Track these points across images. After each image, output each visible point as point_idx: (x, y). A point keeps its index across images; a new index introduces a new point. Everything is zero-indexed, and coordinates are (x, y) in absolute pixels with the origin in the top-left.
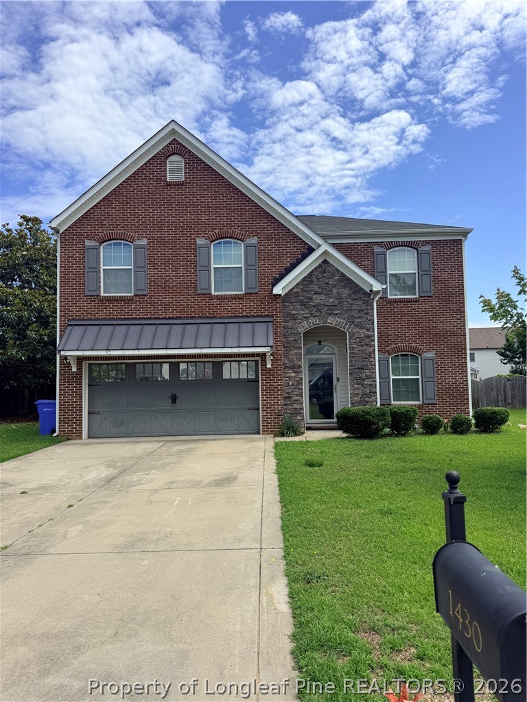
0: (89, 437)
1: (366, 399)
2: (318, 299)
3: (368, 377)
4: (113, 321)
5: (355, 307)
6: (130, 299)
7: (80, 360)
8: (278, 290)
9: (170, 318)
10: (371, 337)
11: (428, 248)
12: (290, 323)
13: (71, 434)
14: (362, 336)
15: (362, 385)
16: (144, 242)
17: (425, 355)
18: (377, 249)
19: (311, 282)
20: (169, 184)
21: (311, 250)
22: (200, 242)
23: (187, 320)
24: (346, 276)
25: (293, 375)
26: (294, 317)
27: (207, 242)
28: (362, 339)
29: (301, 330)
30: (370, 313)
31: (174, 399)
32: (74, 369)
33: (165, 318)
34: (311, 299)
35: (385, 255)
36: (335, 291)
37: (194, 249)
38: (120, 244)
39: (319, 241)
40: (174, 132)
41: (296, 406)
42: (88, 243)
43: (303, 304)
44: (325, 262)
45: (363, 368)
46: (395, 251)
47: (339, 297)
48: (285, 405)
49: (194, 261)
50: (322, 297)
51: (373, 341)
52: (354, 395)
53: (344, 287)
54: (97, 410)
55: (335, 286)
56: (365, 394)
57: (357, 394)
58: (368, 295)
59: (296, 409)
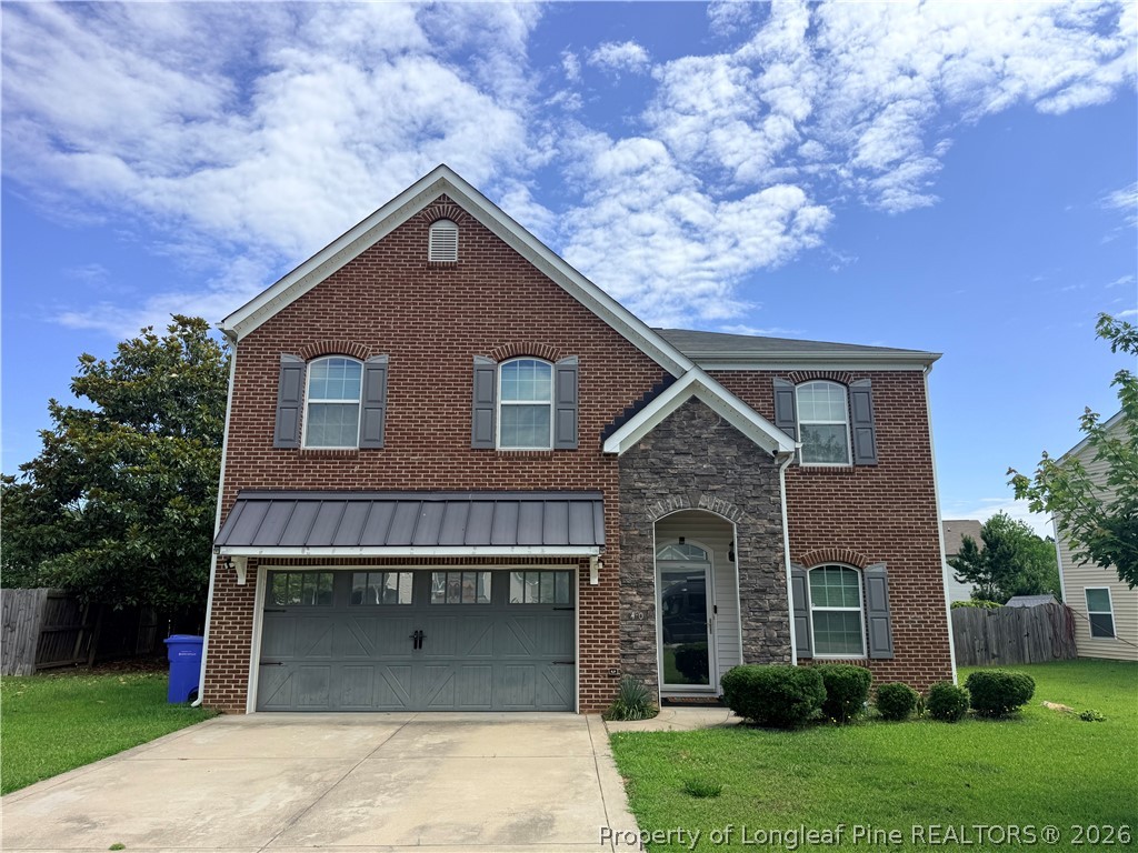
0: (259, 709)
1: (772, 649)
2: (682, 464)
3: (774, 608)
4: (318, 495)
5: (747, 479)
6: (352, 456)
7: (253, 563)
8: (613, 445)
9: (420, 491)
10: (777, 534)
11: (866, 383)
12: (632, 505)
13: (227, 703)
14: (761, 531)
15: (764, 623)
16: (383, 359)
17: (869, 569)
18: (778, 383)
19: (670, 434)
20: (432, 267)
21: (670, 380)
22: (479, 360)
23: (449, 495)
24: (730, 425)
25: (638, 599)
26: (640, 495)
27: (493, 361)
28: (761, 538)
29: (652, 518)
30: (772, 491)
31: (418, 641)
32: (242, 581)
33: (412, 491)
34: (670, 463)
35: (793, 393)
36: (711, 450)
37: (469, 372)
38: (342, 362)
39: (686, 365)
40: (443, 183)
41: (642, 659)
42: (286, 359)
43: (655, 471)
44: (694, 400)
45: (764, 591)
46: (810, 387)
47: (719, 461)
48: (624, 656)
49: (468, 394)
50: (689, 459)
51: (782, 540)
52: (749, 640)
53: (728, 444)
54: (277, 658)
55: (712, 442)
56: (769, 639)
57: (756, 639)
58: (770, 460)
59: (643, 665)
